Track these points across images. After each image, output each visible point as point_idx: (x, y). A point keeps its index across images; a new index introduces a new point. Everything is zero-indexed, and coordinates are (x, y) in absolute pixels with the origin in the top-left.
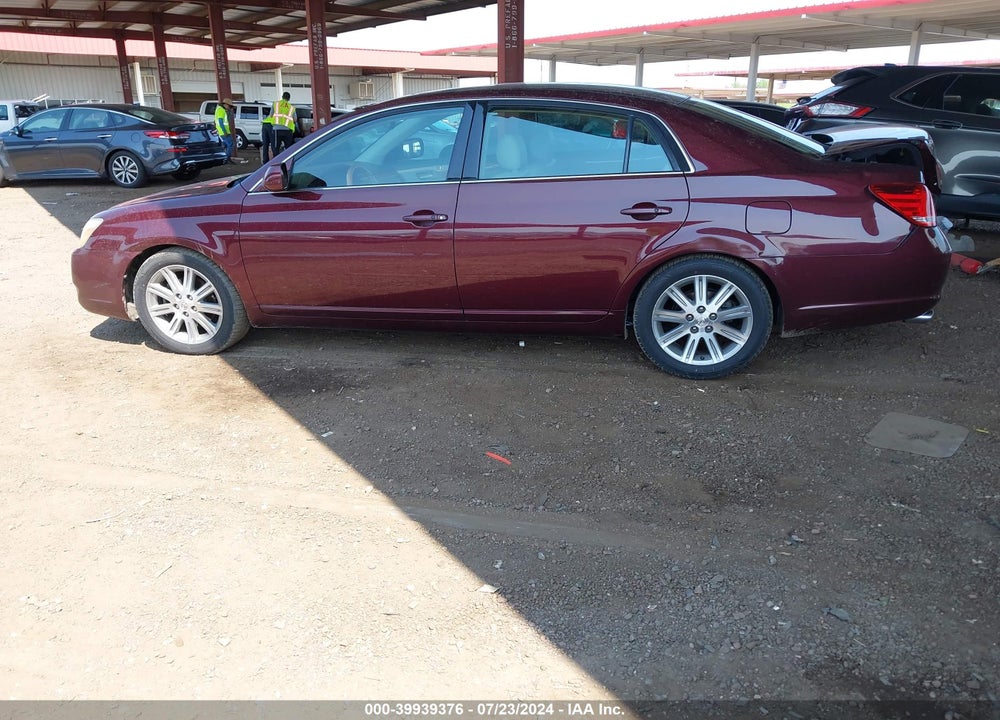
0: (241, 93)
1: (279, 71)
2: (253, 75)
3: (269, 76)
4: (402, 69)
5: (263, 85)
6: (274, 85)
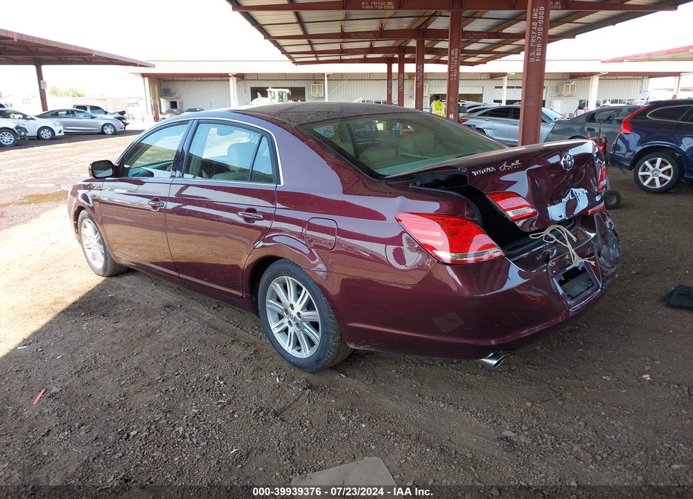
0: (480, 93)
1: (506, 77)
2: (491, 81)
3: (499, 81)
4: (599, 73)
5: (496, 87)
6: (501, 87)
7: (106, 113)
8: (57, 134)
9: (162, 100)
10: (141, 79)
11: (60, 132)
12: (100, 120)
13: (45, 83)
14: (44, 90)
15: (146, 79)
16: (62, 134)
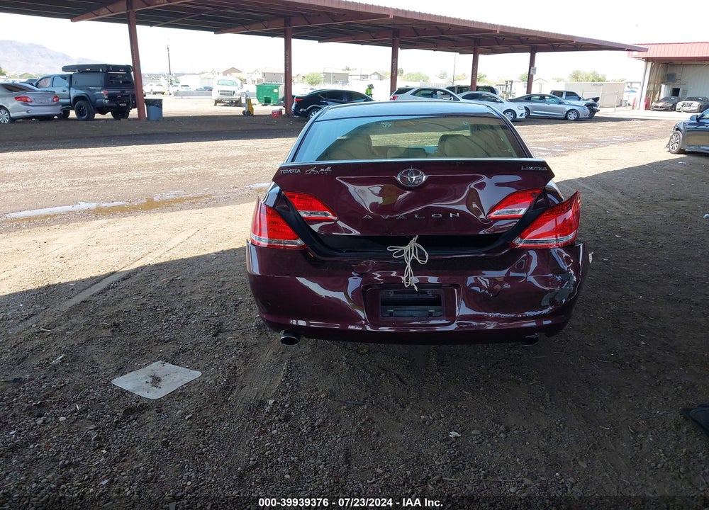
7: (580, 99)
8: (518, 117)
9: (663, 86)
10: (643, 63)
11: (521, 115)
12: (568, 105)
13: (535, 69)
14: (532, 75)
15: (650, 64)
16: (523, 117)
